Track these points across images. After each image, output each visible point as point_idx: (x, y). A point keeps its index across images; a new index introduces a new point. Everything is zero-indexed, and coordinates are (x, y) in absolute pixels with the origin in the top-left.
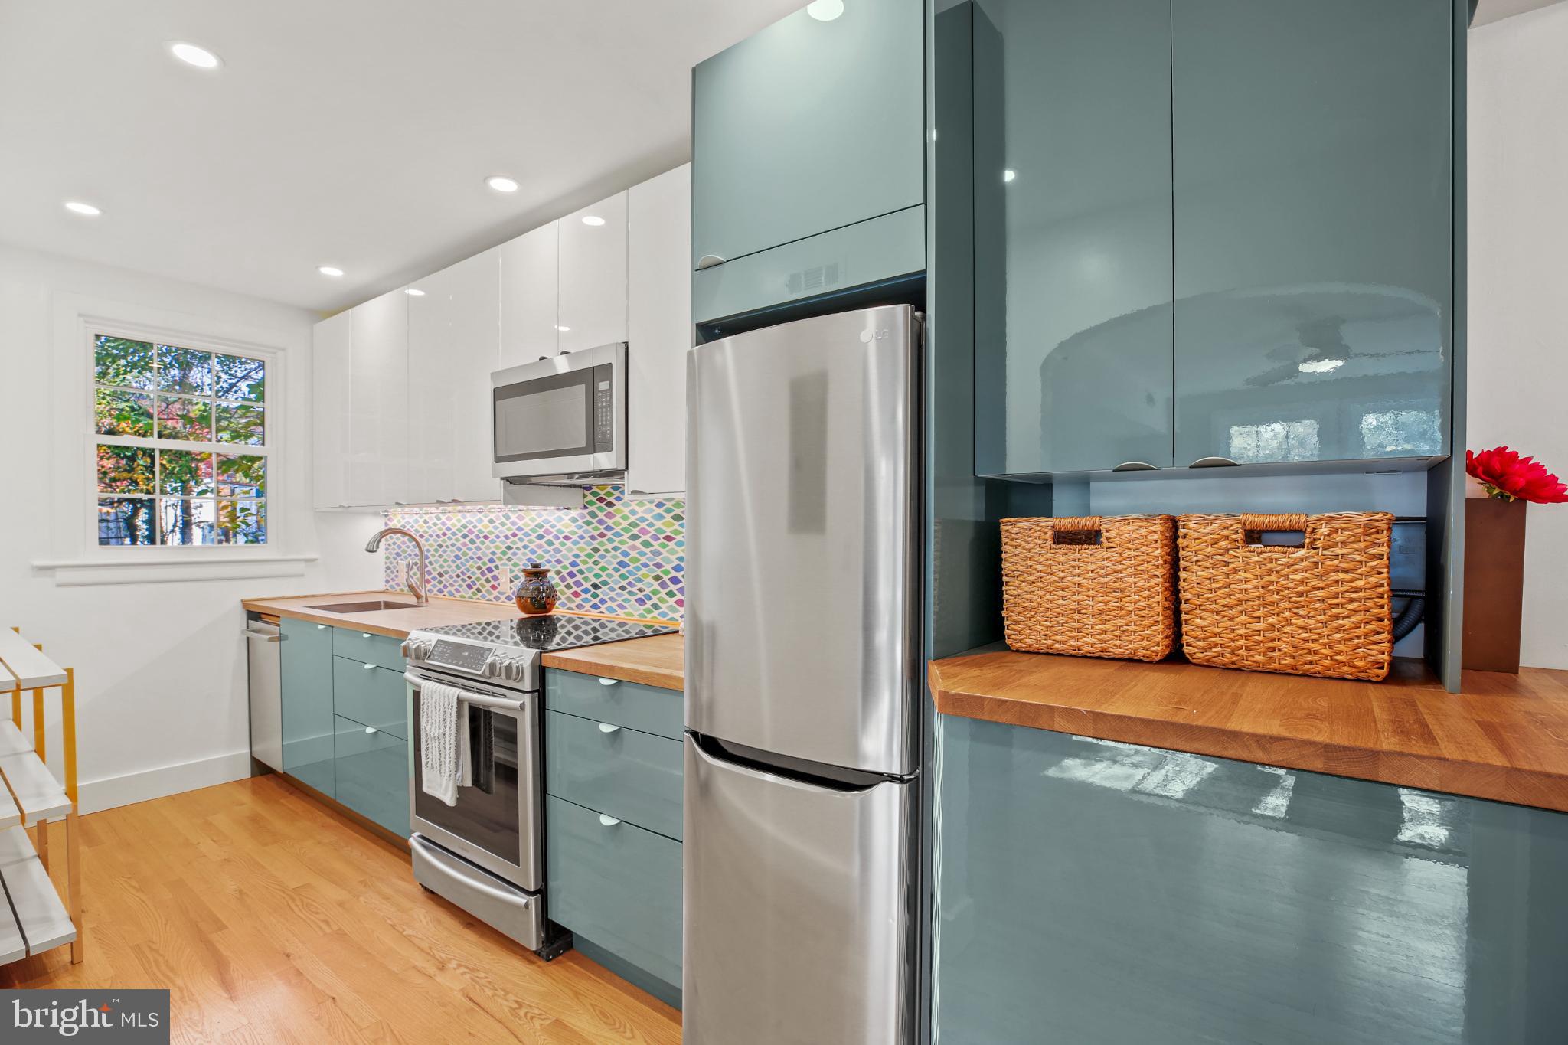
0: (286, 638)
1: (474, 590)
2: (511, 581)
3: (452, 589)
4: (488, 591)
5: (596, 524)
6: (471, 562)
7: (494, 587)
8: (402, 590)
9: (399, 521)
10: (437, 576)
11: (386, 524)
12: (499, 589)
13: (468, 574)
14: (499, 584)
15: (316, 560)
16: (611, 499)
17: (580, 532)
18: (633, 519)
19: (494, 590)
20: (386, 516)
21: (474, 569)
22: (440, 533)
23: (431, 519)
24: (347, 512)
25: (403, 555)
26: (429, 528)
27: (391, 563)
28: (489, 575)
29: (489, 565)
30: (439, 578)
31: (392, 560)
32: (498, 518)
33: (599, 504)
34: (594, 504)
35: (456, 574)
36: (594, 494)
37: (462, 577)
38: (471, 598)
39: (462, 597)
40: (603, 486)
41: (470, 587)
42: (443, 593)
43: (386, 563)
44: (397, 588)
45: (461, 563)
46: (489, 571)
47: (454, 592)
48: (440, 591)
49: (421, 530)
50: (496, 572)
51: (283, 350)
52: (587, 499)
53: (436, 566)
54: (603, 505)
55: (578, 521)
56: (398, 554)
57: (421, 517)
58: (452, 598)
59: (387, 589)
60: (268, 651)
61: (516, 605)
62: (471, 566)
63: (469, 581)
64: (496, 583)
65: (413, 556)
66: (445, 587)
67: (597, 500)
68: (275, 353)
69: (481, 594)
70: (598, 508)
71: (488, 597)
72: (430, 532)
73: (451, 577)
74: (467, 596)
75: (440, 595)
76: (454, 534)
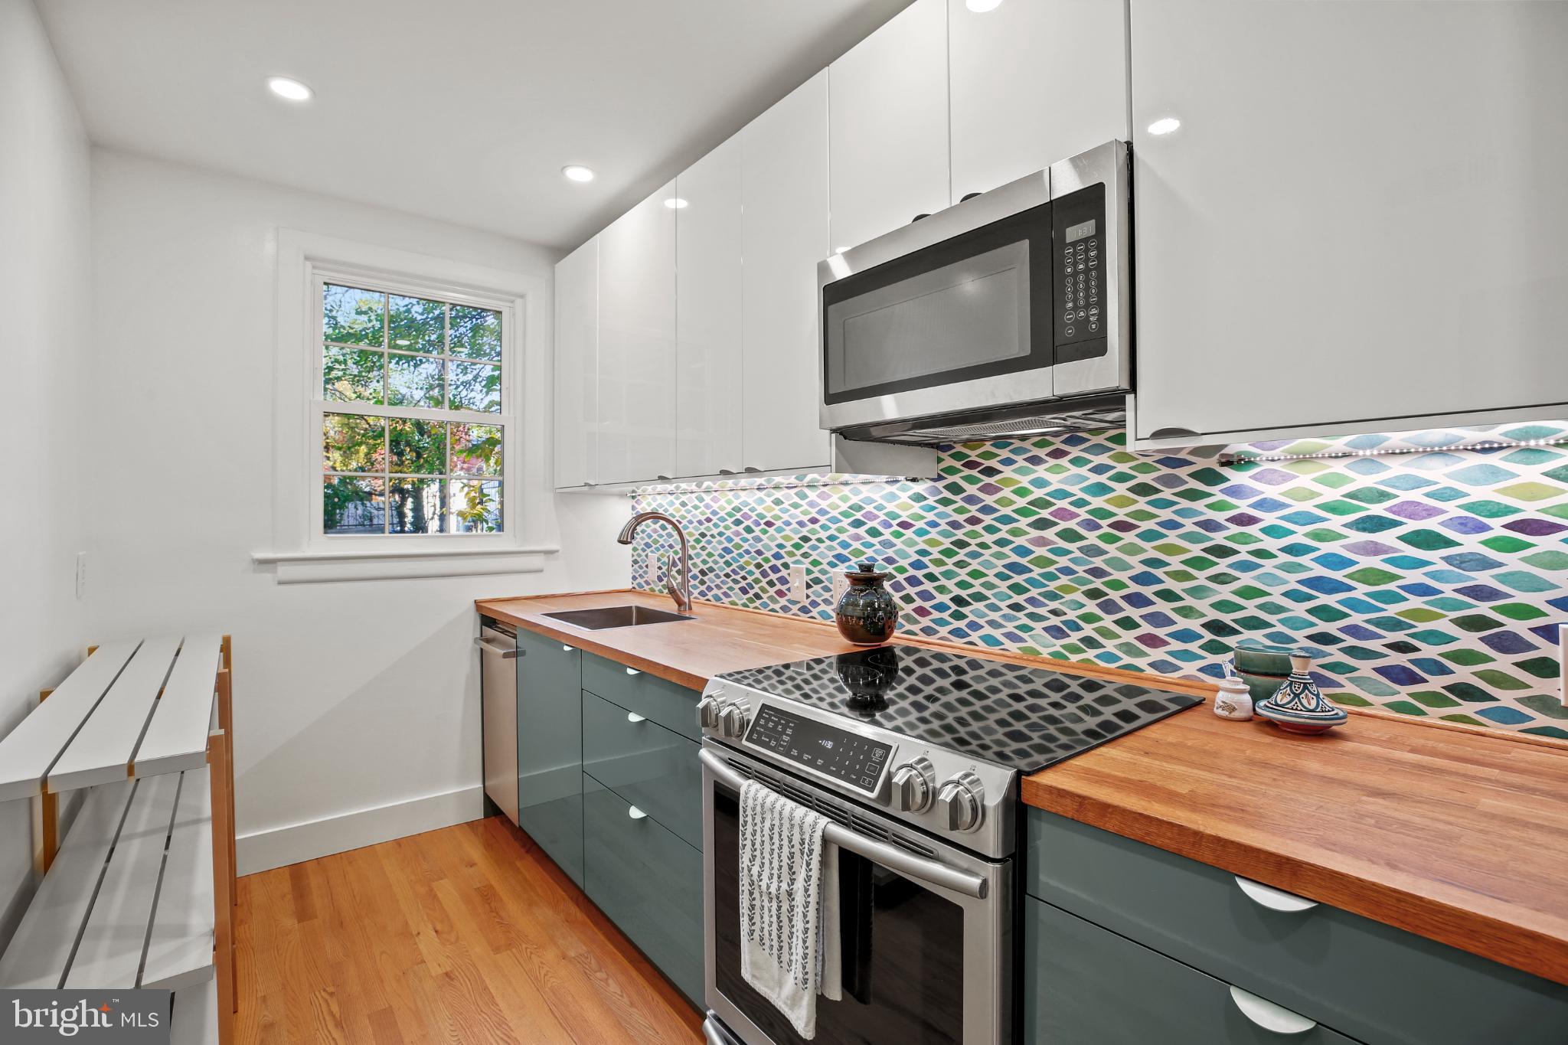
0: (523, 653)
1: (752, 592)
2: (808, 586)
3: (719, 593)
4: (771, 598)
5: (961, 503)
6: (746, 557)
7: (780, 593)
8: (652, 590)
9: (649, 504)
10: (699, 575)
11: (633, 508)
12: (789, 596)
13: (743, 573)
14: (789, 590)
15: (557, 551)
16: (993, 463)
17: (931, 516)
18: (1038, 493)
19: (780, 597)
20: (633, 497)
21: (752, 568)
22: (703, 518)
23: (690, 500)
24: (591, 491)
25: (654, 546)
26: (689, 512)
27: (639, 555)
28: (773, 577)
29: (774, 562)
30: (700, 577)
31: (640, 552)
32: (788, 497)
33: (967, 472)
34: (956, 471)
35: (724, 572)
36: (958, 456)
37: (734, 577)
38: (745, 605)
39: (733, 603)
40: (972, 443)
41: (744, 591)
42: (706, 598)
43: (633, 556)
44: (647, 587)
45: (733, 558)
46: (774, 572)
47: (722, 596)
48: (702, 594)
49: (677, 515)
50: (784, 573)
51: (522, 296)
52: (943, 465)
53: (698, 561)
54: (975, 473)
55: (925, 499)
56: (648, 545)
57: (677, 499)
58: (718, 604)
59: (634, 588)
60: (505, 670)
61: (835, 624)
62: (748, 563)
63: (743, 584)
64: (784, 588)
65: (667, 548)
66: (709, 589)
67: (963, 465)
68: (512, 302)
69: (761, 601)
70: (964, 478)
71: (772, 606)
72: (689, 517)
73: (718, 576)
74: (740, 602)
75: (702, 599)
76: (722, 520)
